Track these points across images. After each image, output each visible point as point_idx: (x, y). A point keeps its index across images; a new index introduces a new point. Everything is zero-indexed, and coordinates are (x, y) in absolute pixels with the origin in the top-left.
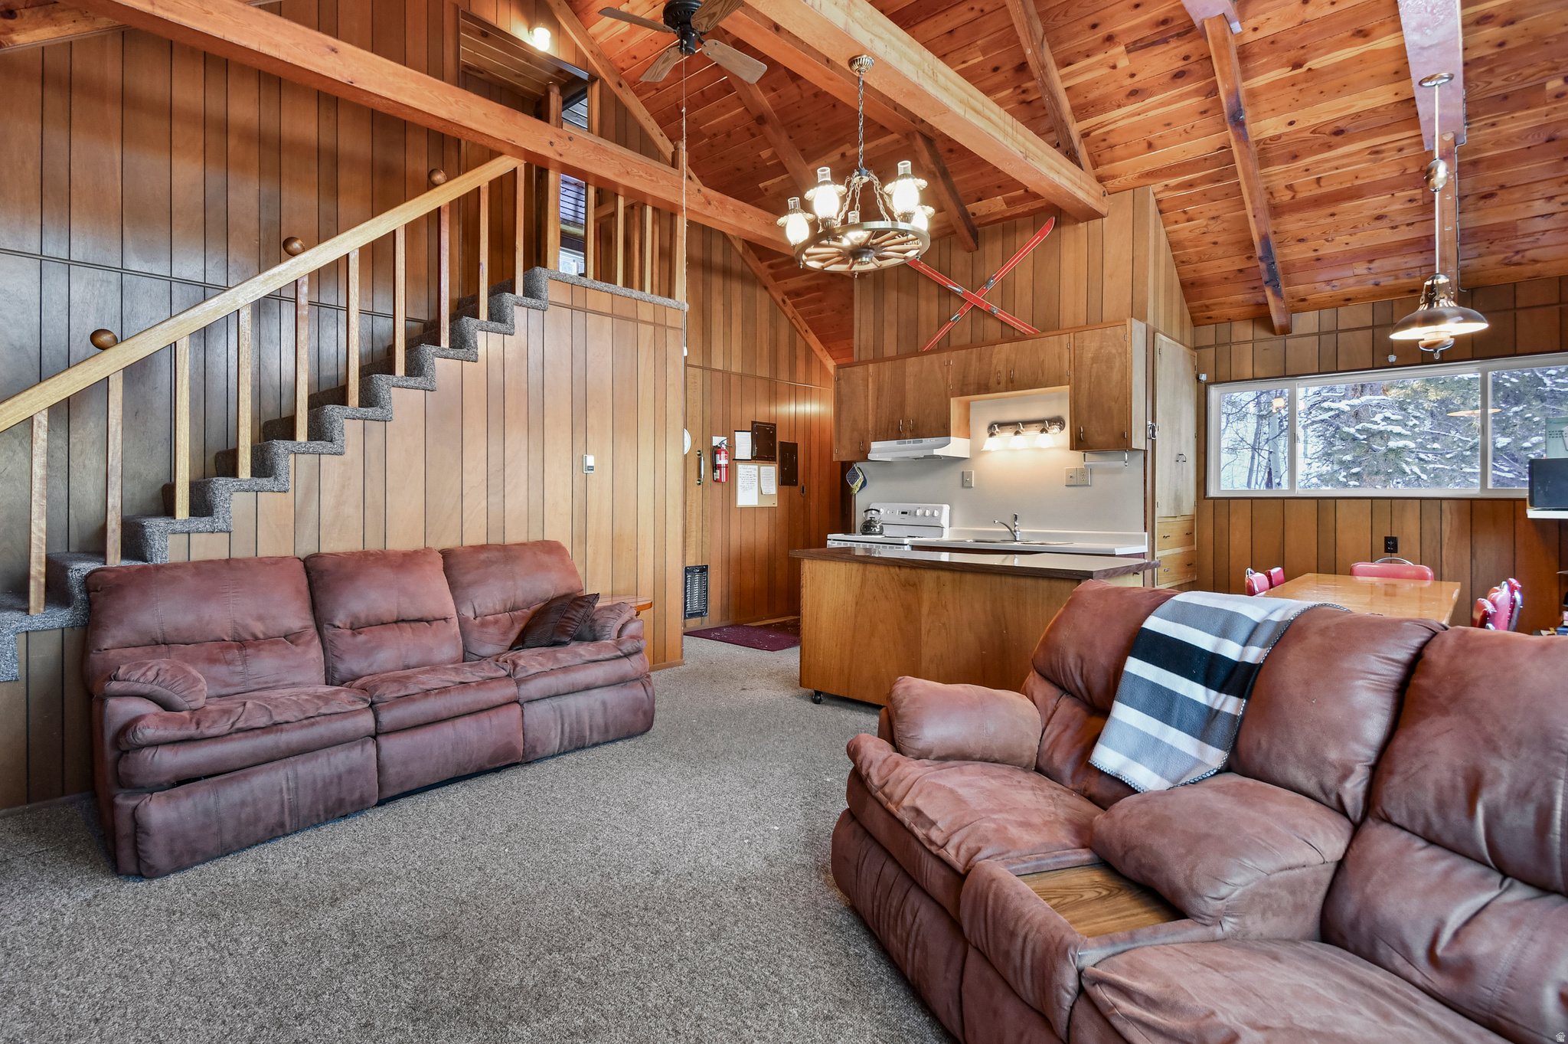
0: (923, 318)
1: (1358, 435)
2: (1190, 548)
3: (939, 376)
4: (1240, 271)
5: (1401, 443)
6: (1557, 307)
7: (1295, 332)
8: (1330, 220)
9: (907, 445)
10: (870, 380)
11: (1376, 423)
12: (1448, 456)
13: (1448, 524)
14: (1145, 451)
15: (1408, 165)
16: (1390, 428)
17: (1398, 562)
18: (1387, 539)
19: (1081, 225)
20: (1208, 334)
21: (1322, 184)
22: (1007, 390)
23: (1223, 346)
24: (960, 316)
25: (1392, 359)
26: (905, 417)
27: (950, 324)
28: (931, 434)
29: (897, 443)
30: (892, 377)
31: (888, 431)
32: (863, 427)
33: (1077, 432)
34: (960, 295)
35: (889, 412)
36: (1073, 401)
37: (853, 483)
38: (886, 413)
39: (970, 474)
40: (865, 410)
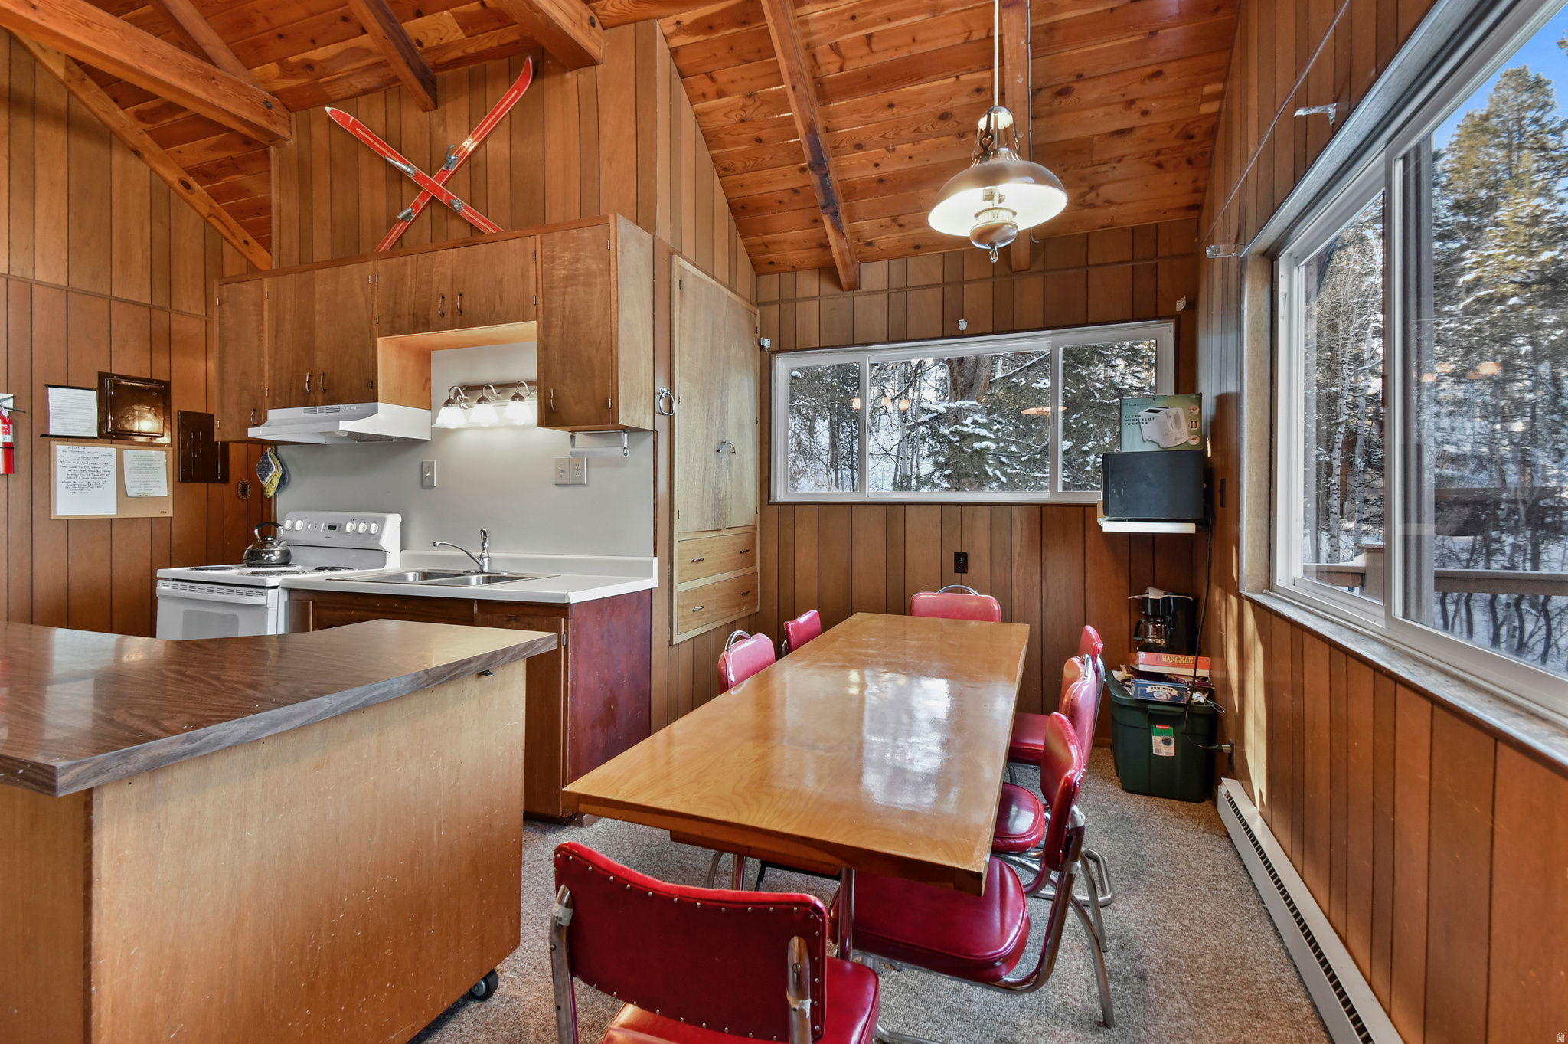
0: (365, 215)
1: (952, 438)
2: (748, 571)
3: (361, 300)
4: (795, 191)
5: (984, 444)
6: (1130, 265)
7: (863, 288)
8: (888, 114)
9: (318, 415)
10: (266, 305)
11: (966, 426)
12: (1023, 459)
13: (1019, 535)
14: (655, 432)
15: (973, 25)
16: (977, 431)
17: (961, 591)
18: (957, 555)
19: (569, 75)
20: (771, 285)
21: (875, 48)
22: (454, 327)
23: (788, 301)
24: (414, 212)
25: (962, 326)
26: (315, 369)
27: (401, 226)
28: (351, 399)
29: (305, 412)
30: (297, 302)
31: (291, 391)
32: (256, 385)
33: (549, 397)
34: (412, 177)
35: (293, 360)
36: (542, 347)
37: (264, 479)
38: (288, 361)
39: (431, 466)
40: (258, 356)
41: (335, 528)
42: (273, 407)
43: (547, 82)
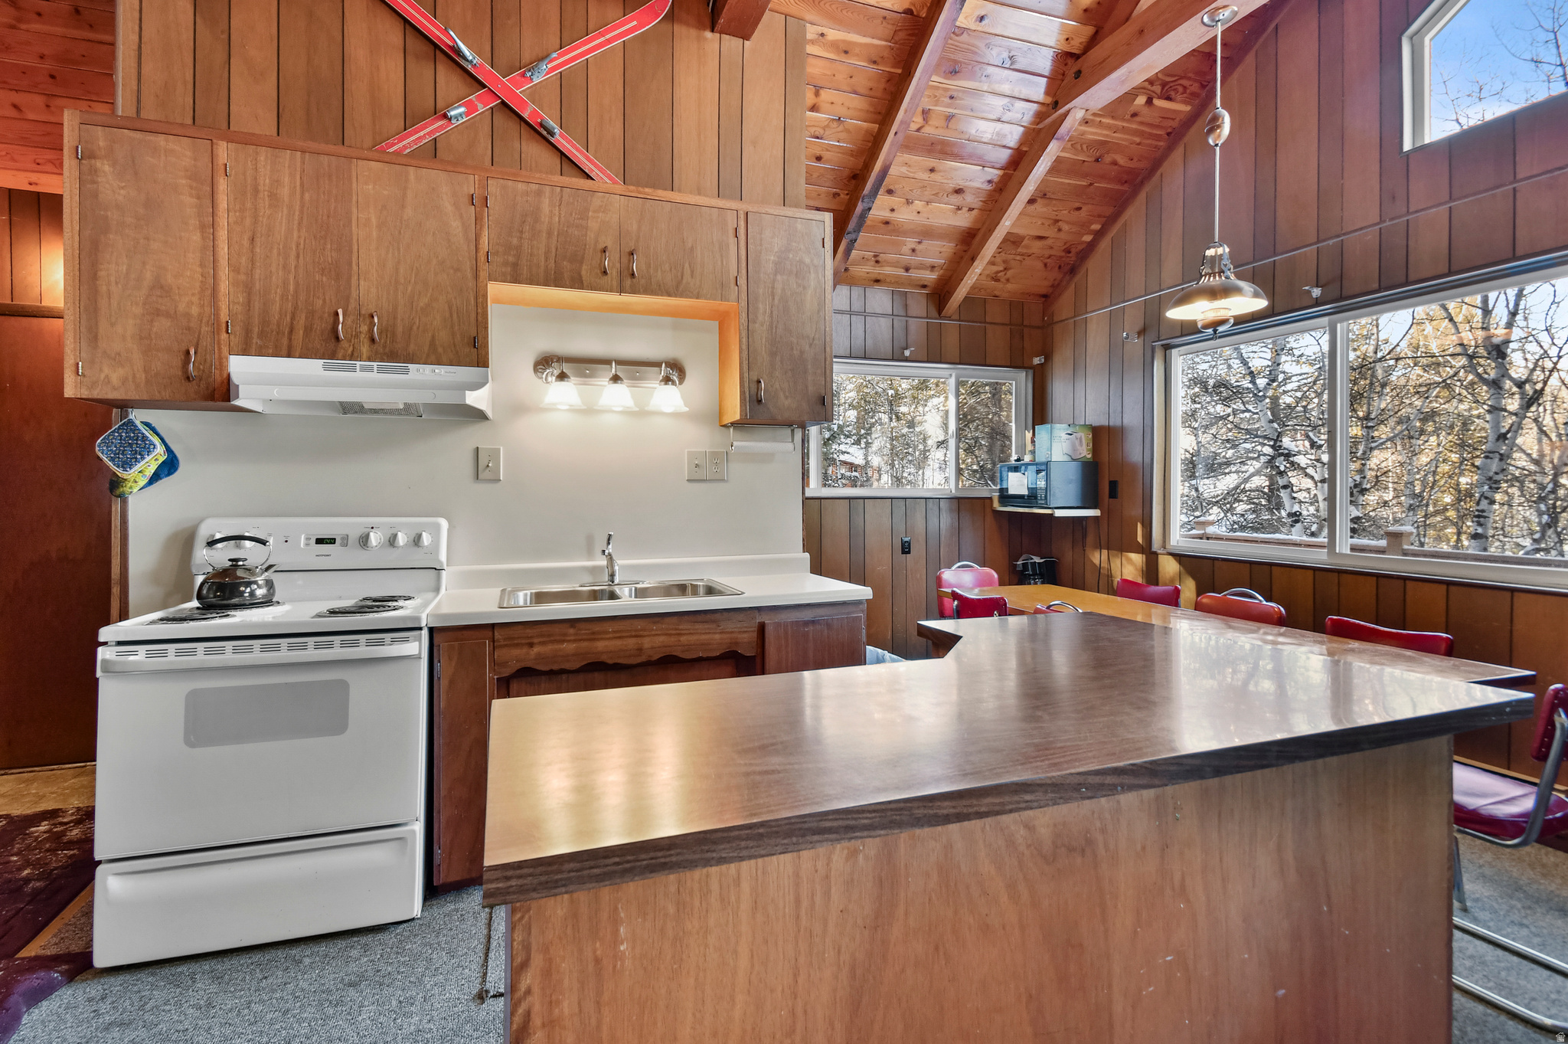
6: (1009, 327)
8: (926, 176)
13: (945, 522)
22: (620, 290)
24: (467, 114)
25: (907, 353)
26: (352, 305)
27: (440, 123)
28: (434, 358)
29: (326, 368)
30: (307, 196)
31: (291, 331)
32: (195, 311)
33: (754, 386)
34: (469, 67)
35: (297, 284)
36: (744, 334)
37: (126, 465)
38: (285, 283)
39: (495, 454)
40: (202, 265)
41: (332, 541)
42: (245, 351)
43: (677, 27)
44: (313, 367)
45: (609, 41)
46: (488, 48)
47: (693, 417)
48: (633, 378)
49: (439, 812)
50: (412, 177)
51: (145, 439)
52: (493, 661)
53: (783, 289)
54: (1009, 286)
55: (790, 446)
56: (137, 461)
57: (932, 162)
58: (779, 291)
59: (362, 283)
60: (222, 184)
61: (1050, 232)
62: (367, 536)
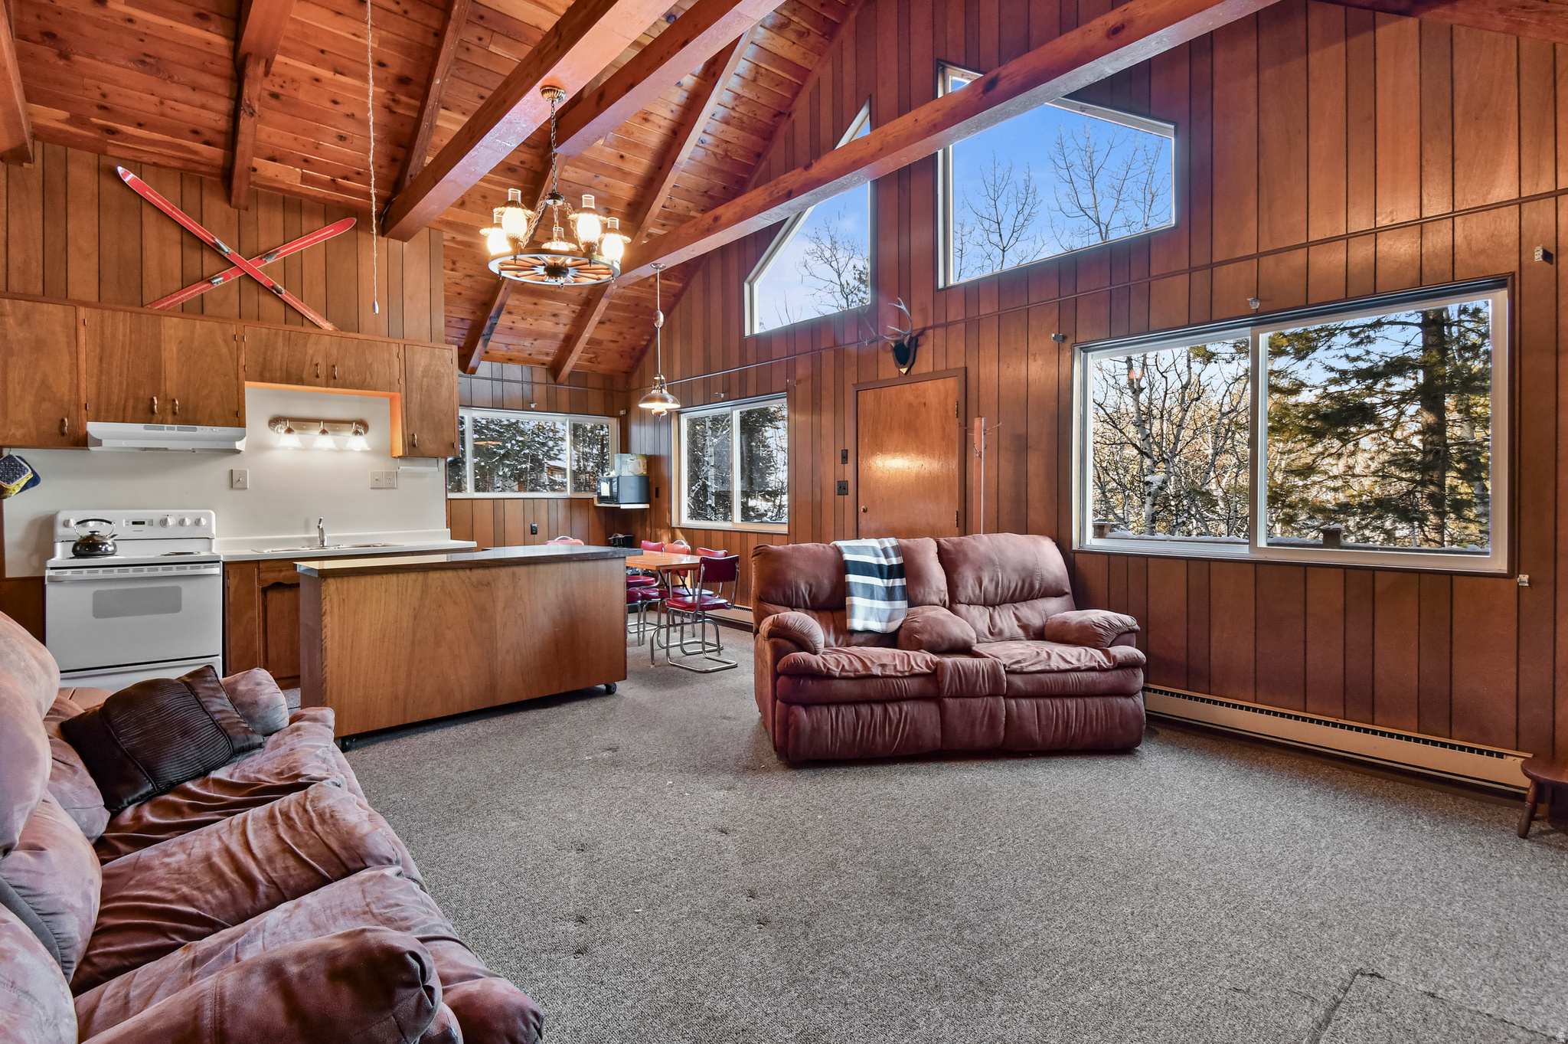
9: (166, 432)
13: (561, 514)
22: (328, 386)
24: (223, 280)
25: (533, 406)
26: (162, 395)
27: (206, 285)
28: (212, 422)
29: (146, 428)
30: (133, 336)
31: (125, 409)
32: (66, 398)
33: (411, 438)
34: (226, 255)
35: (128, 383)
36: (404, 409)
37: (10, 481)
38: (121, 383)
39: (244, 474)
40: (70, 373)
41: (143, 523)
42: (97, 419)
43: (359, 233)
44: (138, 428)
45: (316, 240)
46: (237, 242)
47: (374, 452)
48: (334, 430)
49: (230, 653)
50: (198, 327)
51: (21, 466)
52: (259, 578)
53: (428, 386)
54: (602, 366)
55: (436, 469)
56: (16, 478)
57: (535, 301)
58: (425, 387)
59: (168, 383)
60: (82, 330)
61: (619, 339)
62: (166, 520)
